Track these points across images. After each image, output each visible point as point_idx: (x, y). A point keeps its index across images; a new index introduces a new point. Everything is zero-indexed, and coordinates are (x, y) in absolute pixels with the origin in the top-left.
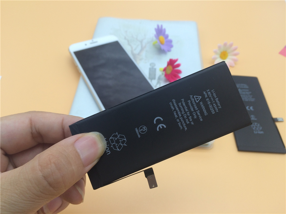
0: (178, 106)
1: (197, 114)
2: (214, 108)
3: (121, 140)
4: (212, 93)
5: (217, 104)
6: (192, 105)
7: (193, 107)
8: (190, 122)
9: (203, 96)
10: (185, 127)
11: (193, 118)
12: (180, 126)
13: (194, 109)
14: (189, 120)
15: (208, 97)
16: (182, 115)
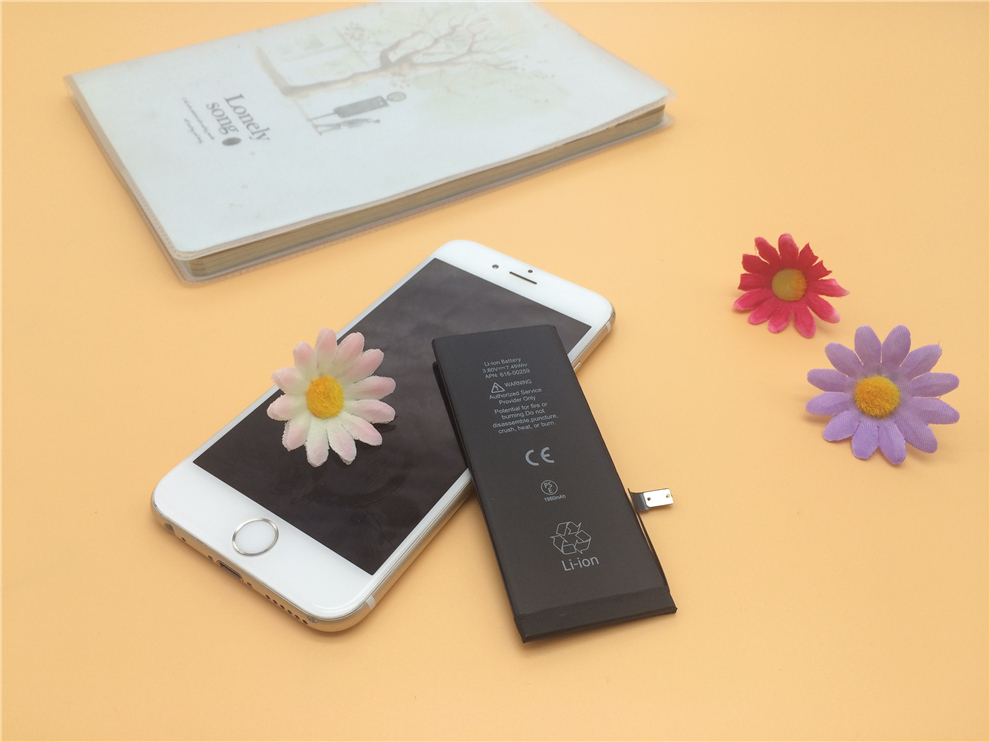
0: (507, 421)
1: (528, 395)
2: (518, 369)
3: (568, 531)
4: (490, 367)
5: (513, 364)
6: (508, 398)
7: (513, 397)
8: (541, 408)
9: (494, 380)
10: (550, 417)
11: (534, 403)
12: (548, 424)
13: (517, 397)
14: (537, 409)
15: (498, 372)
16: (526, 417)
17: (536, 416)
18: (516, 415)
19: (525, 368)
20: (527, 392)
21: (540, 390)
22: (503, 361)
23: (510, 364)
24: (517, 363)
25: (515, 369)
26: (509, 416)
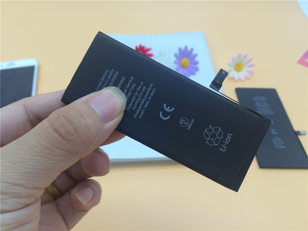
0: (137, 109)
1: (131, 86)
5: (107, 76)
8: (142, 86)
10: (150, 87)
11: (137, 87)
12: (153, 92)
16: (142, 98)
17: (144, 93)
18: (137, 102)
19: (114, 72)
20: (129, 85)
21: (132, 78)
22: (102, 79)
23: (106, 78)
24: (108, 74)
25: (111, 78)
26: (135, 106)
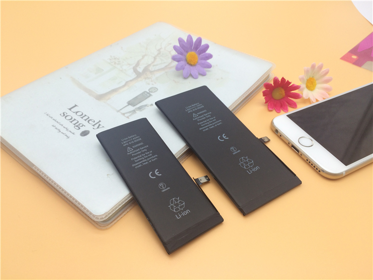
0: (138, 162)
1: (143, 149)
3: (175, 202)
4: (124, 141)
5: (133, 137)
6: (136, 153)
9: (127, 146)
10: (155, 156)
12: (155, 160)
13: (139, 151)
14: (148, 154)
15: (128, 142)
16: (145, 159)
17: (149, 157)
21: (147, 146)
22: (129, 137)
25: (135, 140)
26: (138, 160)
